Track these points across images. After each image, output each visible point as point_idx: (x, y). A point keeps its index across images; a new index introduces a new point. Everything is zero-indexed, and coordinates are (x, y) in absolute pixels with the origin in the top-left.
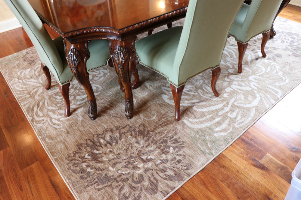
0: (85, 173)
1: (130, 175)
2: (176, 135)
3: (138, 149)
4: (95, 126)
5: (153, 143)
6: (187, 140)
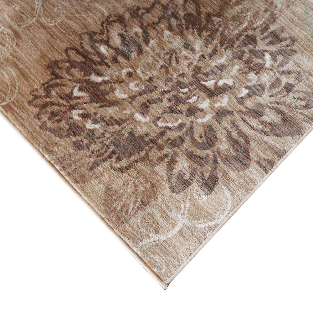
0: (84, 135)
1: (185, 129)
2: (274, 21)
3: (191, 63)
4: (78, 12)
5: (224, 46)
6: (300, 35)
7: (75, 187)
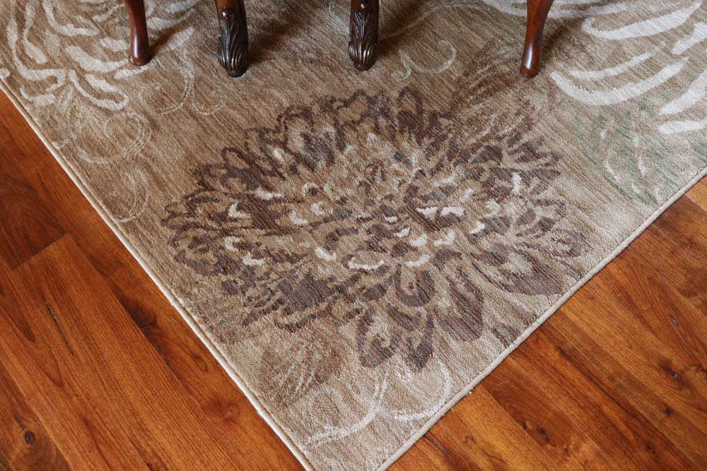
0: (239, 274)
1: (388, 275)
2: (529, 128)
3: (404, 181)
4: (245, 99)
5: (454, 160)
6: (567, 151)
7: (218, 348)
